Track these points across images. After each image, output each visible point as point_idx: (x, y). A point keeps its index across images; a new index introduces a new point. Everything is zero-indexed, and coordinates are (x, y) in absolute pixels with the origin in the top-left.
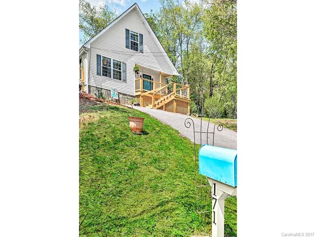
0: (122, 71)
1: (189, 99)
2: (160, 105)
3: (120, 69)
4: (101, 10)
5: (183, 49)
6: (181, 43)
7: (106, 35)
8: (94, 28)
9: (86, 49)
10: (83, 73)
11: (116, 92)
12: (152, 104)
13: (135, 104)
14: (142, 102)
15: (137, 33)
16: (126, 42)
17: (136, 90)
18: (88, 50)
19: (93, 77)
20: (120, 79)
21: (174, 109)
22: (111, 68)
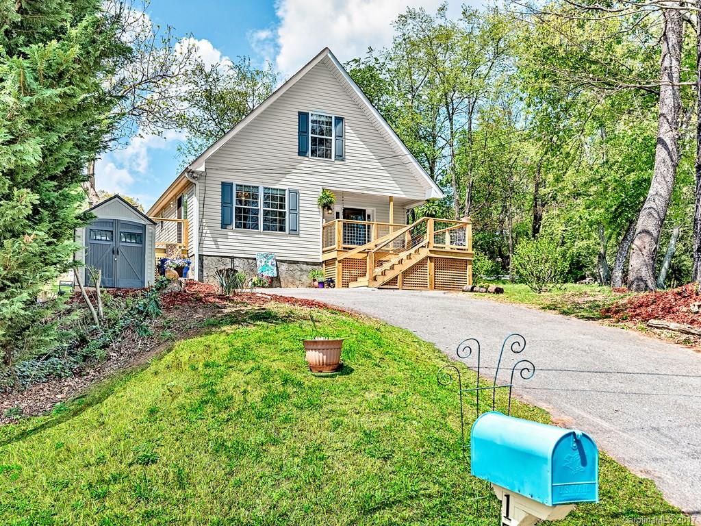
0: (287, 210)
1: (470, 251)
2: (390, 275)
3: (282, 207)
4: (231, 72)
5: (456, 126)
6: (453, 114)
7: (247, 134)
8: (215, 117)
9: (194, 175)
10: (187, 229)
11: (270, 261)
12: (367, 274)
13: (320, 281)
14: (341, 273)
15: (330, 117)
16: (299, 142)
17: (324, 249)
18: (198, 176)
19: (210, 235)
20: (282, 229)
21: (428, 281)
22: (259, 208)
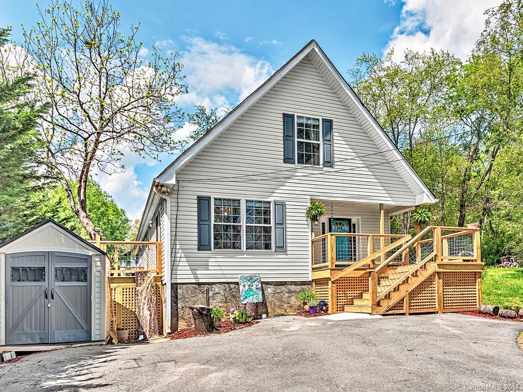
0: (272, 224)
1: (479, 262)
2: (395, 298)
3: (267, 221)
9: (164, 189)
10: (160, 253)
11: (255, 284)
13: (312, 305)
14: (335, 295)
15: (317, 119)
16: (284, 148)
17: (314, 266)
18: (169, 190)
19: (184, 259)
20: (267, 247)
21: (436, 300)
22: (241, 224)
